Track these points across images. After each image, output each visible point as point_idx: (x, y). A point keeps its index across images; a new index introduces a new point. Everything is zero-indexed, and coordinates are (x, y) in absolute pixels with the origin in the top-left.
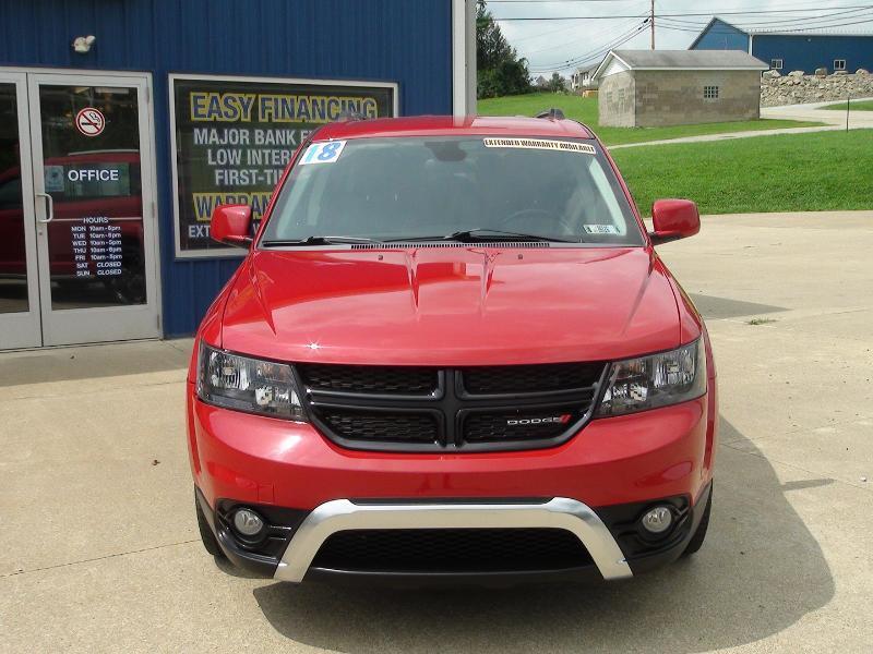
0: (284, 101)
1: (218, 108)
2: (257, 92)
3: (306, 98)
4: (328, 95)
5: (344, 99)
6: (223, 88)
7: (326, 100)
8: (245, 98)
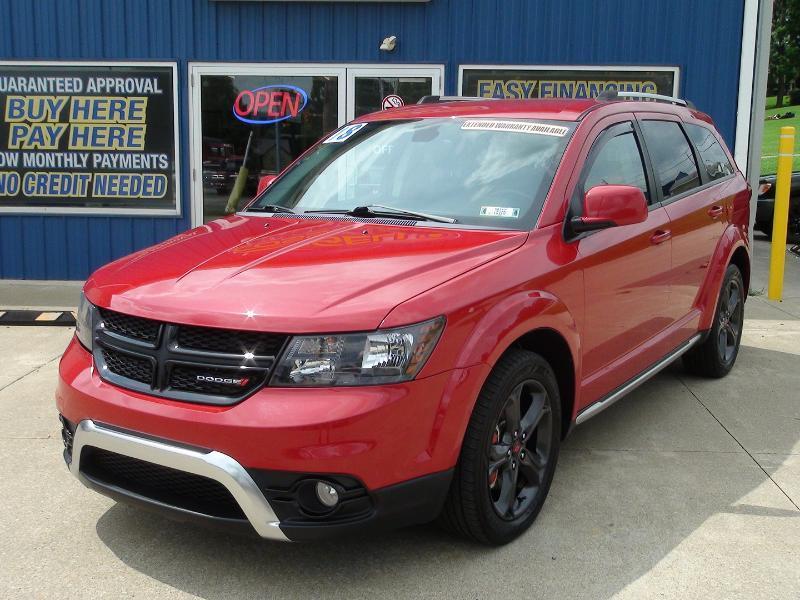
0: (563, 86)
1: (502, 92)
2: (538, 79)
3: (584, 83)
4: (607, 80)
5: (622, 83)
6: (505, 76)
7: (605, 84)
8: (527, 85)
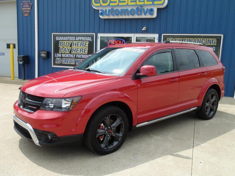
0: (190, 40)
2: (183, 38)
3: (196, 39)
5: (206, 39)
6: (174, 37)
7: (202, 39)
8: (180, 39)
